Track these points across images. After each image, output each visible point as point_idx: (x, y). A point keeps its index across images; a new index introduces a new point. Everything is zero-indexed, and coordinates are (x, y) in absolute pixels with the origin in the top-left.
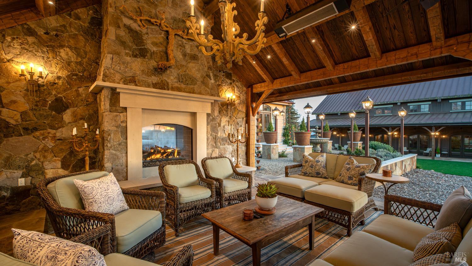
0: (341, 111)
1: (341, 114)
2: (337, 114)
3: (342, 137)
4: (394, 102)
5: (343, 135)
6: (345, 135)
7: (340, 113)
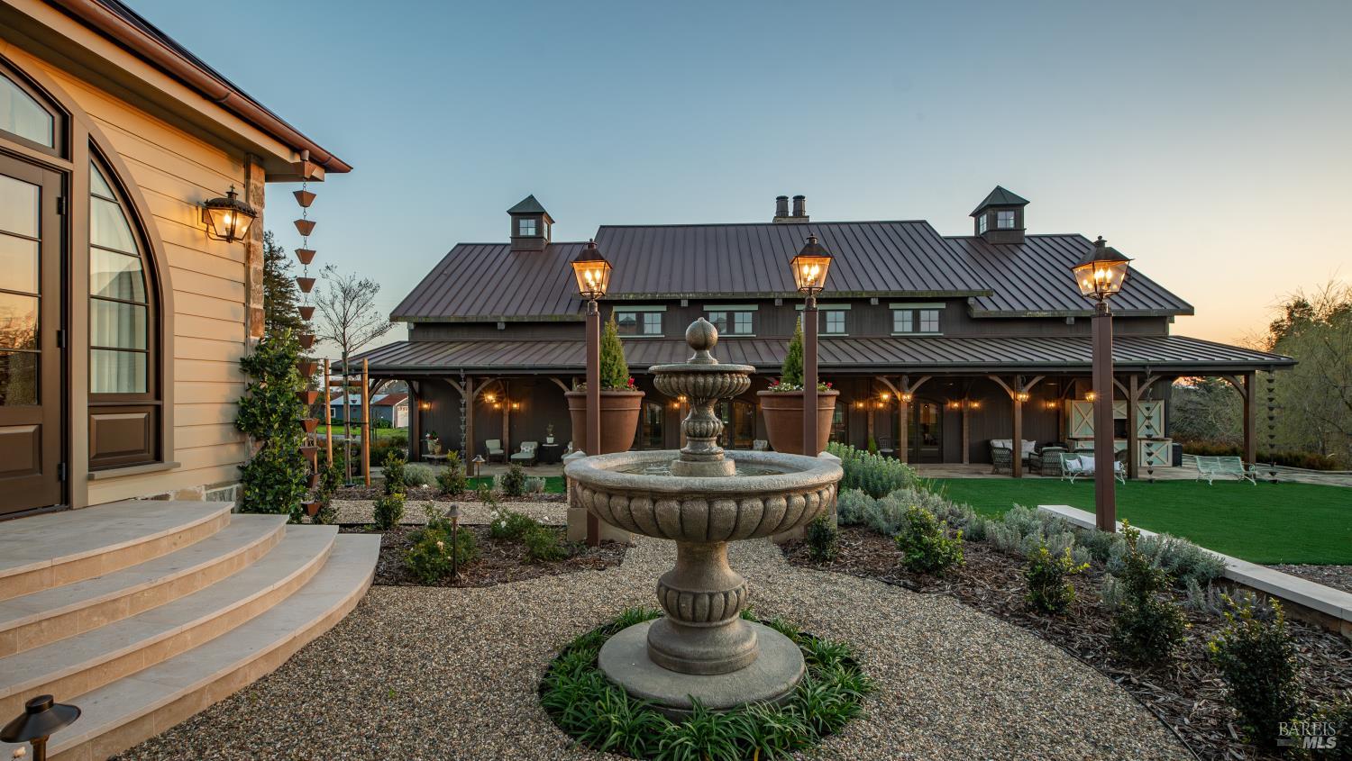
0: (507, 314)
1: (509, 325)
2: (494, 325)
3: (512, 413)
4: (674, 296)
5: (515, 406)
6: (523, 405)
7: (503, 319)
